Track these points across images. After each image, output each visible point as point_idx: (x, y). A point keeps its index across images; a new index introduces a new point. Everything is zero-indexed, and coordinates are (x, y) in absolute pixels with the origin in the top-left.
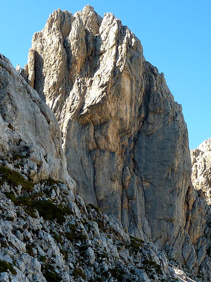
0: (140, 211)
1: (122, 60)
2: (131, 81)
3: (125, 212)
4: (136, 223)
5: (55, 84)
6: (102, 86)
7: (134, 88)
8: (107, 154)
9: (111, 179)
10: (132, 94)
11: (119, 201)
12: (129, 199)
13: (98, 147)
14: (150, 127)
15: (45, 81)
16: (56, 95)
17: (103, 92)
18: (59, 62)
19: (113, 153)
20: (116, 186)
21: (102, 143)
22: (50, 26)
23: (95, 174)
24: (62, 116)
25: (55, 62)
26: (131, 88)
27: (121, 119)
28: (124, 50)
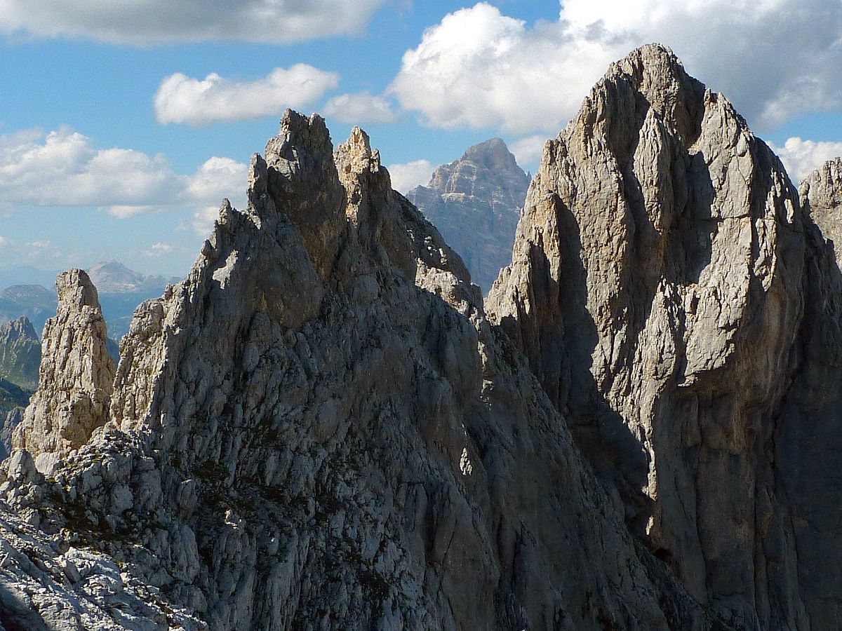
0: (791, 586)
1: (767, 262)
2: (783, 305)
3: (763, 588)
4: (784, 613)
5: (612, 300)
6: (727, 327)
7: (787, 318)
8: (723, 458)
9: (735, 519)
10: (781, 334)
11: (751, 567)
12: (768, 559)
13: (704, 441)
14: (811, 394)
15: (589, 285)
16: (617, 326)
17: (728, 342)
18: (620, 241)
19: (735, 458)
20: (744, 532)
21: (717, 438)
22: (589, 134)
23: (698, 504)
24: (635, 382)
25: (610, 239)
26: (782, 320)
27: (756, 387)
28: (771, 234)
